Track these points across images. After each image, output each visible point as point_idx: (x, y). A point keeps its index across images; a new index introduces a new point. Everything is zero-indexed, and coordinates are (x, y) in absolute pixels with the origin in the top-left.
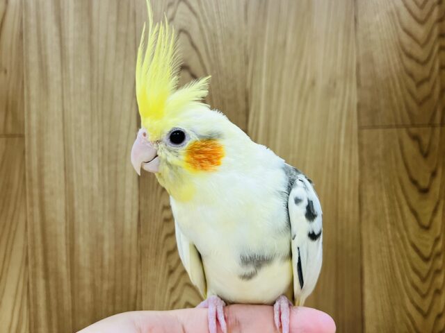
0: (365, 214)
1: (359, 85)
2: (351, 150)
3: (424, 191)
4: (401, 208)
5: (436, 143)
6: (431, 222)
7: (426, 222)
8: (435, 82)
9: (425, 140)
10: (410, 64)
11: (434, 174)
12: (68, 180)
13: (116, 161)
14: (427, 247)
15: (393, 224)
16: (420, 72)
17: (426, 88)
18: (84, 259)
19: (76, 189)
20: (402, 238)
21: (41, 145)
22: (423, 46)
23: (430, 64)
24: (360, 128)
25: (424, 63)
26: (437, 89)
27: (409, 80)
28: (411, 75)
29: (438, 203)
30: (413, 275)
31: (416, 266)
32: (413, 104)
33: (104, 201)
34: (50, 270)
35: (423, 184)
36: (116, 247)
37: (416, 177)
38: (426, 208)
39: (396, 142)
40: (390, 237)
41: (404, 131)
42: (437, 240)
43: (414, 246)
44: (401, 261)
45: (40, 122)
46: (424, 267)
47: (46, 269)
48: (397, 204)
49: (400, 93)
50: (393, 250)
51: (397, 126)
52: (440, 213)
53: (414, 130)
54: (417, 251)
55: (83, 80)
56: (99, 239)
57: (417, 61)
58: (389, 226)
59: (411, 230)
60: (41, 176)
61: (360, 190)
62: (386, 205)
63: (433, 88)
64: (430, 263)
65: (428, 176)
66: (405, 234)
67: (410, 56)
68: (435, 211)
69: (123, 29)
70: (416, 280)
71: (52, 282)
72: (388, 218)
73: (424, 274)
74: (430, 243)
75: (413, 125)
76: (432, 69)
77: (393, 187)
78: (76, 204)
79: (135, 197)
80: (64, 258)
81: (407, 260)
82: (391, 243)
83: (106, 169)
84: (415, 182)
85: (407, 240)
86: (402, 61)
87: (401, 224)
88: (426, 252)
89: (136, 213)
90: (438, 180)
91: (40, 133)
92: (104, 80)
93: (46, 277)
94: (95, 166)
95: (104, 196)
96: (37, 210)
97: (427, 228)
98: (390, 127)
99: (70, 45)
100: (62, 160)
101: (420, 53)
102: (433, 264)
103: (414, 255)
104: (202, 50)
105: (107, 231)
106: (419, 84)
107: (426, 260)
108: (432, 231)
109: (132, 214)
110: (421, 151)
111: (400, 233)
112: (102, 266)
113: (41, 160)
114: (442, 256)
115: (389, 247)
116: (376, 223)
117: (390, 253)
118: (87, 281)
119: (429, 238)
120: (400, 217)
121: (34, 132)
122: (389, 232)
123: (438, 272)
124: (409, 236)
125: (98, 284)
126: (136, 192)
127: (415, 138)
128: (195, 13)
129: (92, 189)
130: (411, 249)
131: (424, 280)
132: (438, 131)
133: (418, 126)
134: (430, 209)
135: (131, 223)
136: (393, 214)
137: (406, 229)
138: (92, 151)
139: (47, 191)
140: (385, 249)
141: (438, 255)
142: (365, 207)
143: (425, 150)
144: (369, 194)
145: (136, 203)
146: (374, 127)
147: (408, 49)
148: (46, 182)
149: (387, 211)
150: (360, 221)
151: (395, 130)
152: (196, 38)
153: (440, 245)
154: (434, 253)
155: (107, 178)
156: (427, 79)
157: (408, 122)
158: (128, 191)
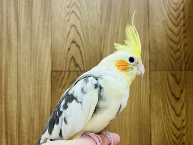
0: (152, 109)
1: (150, 52)
2: (146, 81)
3: (178, 99)
4: (168, 106)
5: (183, 78)
6: (181, 113)
7: (178, 113)
8: (182, 52)
9: (178, 77)
10: (171, 43)
11: (182, 92)
12: (18, 92)
13: (41, 83)
14: (179, 123)
15: (164, 113)
16: (175, 47)
17: (178, 54)
18: (25, 129)
19: (22, 96)
20: (168, 120)
21: (6, 76)
22: (177, 36)
23: (180, 44)
24: (150, 71)
25: (177, 43)
26: (183, 55)
27: (171, 51)
28: (172, 48)
29: (183, 105)
30: (173, 136)
31: (174, 132)
32: (173, 61)
33: (35, 102)
34: (9, 134)
35: (177, 96)
36: (40, 124)
37: (174, 93)
38: (178, 107)
39: (166, 77)
40: (163, 119)
41: (169, 73)
42: (183, 121)
43: (173, 123)
44: (168, 130)
45: (7, 65)
46: (178, 133)
47: (7, 134)
48: (166, 104)
49: (167, 56)
50: (164, 125)
51: (166, 70)
52: (184, 109)
53: (173, 72)
54: (175, 125)
55: (27, 46)
56: (32, 119)
57: (175, 42)
58: (162, 114)
59: (172, 116)
60: (6, 90)
61: (150, 98)
62: (161, 105)
63: (181, 54)
64: (180, 131)
65: (179, 92)
66: (169, 118)
67: (172, 40)
68: (182, 108)
69: (46, 24)
70: (174, 138)
71: (9, 140)
72: (162, 111)
73: (178, 136)
74: (180, 122)
75: (173, 70)
76: (181, 46)
77: (164, 97)
78: (22, 103)
79: (50, 100)
80: (15, 129)
81: (170, 130)
82: (164, 122)
83: (36, 87)
84: (174, 95)
85: (170, 121)
86: (168, 42)
87: (168, 114)
88: (179, 126)
89: (49, 108)
90: (183, 94)
91: (6, 70)
92: (37, 46)
93: (7, 138)
94: (31, 86)
95: (35, 99)
96: (3, 106)
97: (179, 115)
98: (163, 70)
99: (22, 30)
100: (16, 82)
101: (176, 39)
102: (182, 131)
103: (173, 127)
104: (82, 34)
105: (36, 115)
106: (175, 52)
107: (178, 130)
108: (181, 117)
109: (48, 108)
110: (176, 81)
111: (167, 117)
112: (33, 132)
113: (6, 82)
114: (185, 128)
115: (163, 124)
116: (157, 113)
117: (163, 126)
118: (26, 139)
119: (180, 120)
120: (167, 111)
121: (4, 69)
122: (163, 117)
123: (184, 135)
124: (171, 119)
125: (31, 140)
126: (50, 98)
127: (174, 76)
128: (78, 18)
129: (30, 96)
130: (172, 125)
131: (177, 139)
132: (183, 72)
133: (175, 70)
134: (180, 107)
135: (47, 112)
136: (164, 109)
137: (170, 116)
138: (30, 79)
139: (8, 97)
140: (161, 125)
141: (184, 127)
142: (152, 106)
143: (178, 81)
144: (154, 100)
145: (50, 103)
146: (156, 70)
147: (171, 37)
148: (9, 93)
149: (162, 108)
150: (150, 112)
151: (165, 72)
152: (79, 29)
153: (184, 123)
154: (182, 127)
155: (36, 91)
156: (179, 50)
157: (171, 68)
158: (46, 97)
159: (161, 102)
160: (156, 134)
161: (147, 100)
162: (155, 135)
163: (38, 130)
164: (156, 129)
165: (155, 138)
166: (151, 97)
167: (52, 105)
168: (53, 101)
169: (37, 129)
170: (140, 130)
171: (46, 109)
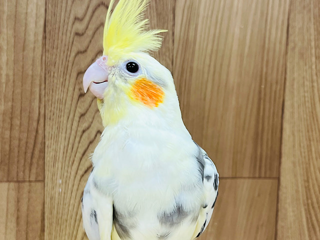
159: (312, 31)
160: (296, 105)
161: (283, 21)
162: (293, 106)
163: (11, 78)
164: (296, 93)
165: (293, 113)
166: (292, 16)
167: (49, 17)
168: (50, 6)
169: (7, 75)
170: (260, 92)
171: (32, 25)
